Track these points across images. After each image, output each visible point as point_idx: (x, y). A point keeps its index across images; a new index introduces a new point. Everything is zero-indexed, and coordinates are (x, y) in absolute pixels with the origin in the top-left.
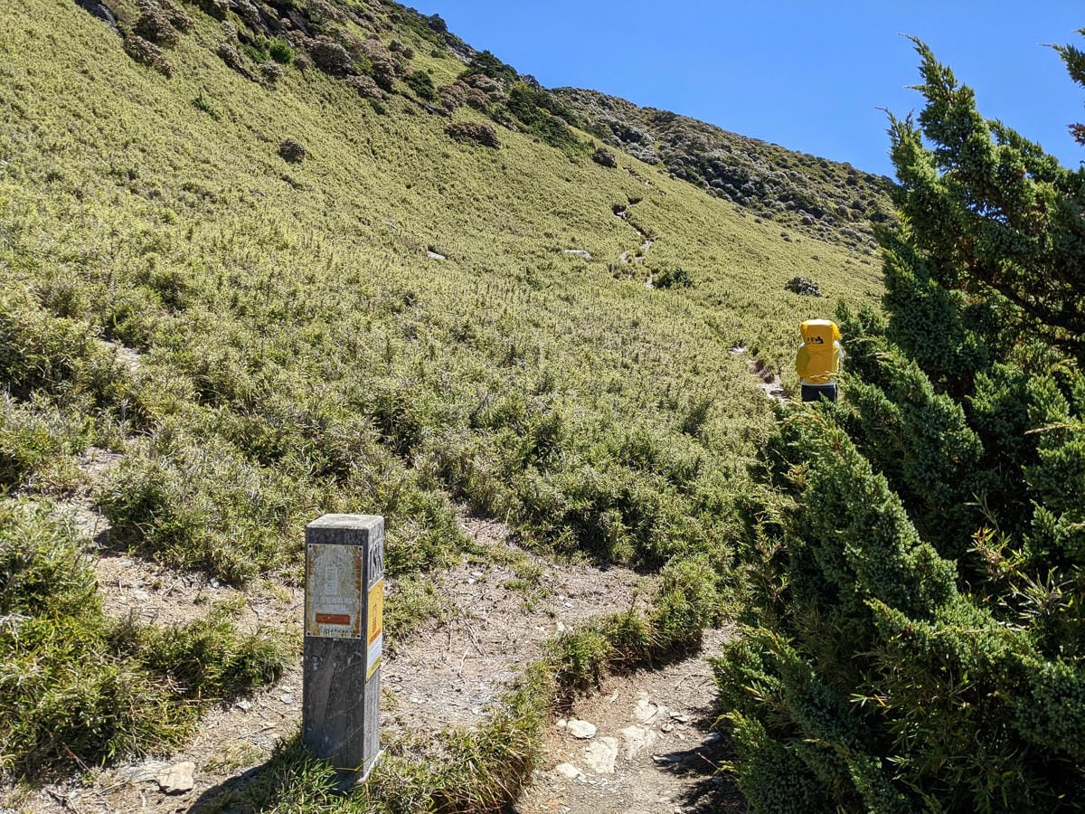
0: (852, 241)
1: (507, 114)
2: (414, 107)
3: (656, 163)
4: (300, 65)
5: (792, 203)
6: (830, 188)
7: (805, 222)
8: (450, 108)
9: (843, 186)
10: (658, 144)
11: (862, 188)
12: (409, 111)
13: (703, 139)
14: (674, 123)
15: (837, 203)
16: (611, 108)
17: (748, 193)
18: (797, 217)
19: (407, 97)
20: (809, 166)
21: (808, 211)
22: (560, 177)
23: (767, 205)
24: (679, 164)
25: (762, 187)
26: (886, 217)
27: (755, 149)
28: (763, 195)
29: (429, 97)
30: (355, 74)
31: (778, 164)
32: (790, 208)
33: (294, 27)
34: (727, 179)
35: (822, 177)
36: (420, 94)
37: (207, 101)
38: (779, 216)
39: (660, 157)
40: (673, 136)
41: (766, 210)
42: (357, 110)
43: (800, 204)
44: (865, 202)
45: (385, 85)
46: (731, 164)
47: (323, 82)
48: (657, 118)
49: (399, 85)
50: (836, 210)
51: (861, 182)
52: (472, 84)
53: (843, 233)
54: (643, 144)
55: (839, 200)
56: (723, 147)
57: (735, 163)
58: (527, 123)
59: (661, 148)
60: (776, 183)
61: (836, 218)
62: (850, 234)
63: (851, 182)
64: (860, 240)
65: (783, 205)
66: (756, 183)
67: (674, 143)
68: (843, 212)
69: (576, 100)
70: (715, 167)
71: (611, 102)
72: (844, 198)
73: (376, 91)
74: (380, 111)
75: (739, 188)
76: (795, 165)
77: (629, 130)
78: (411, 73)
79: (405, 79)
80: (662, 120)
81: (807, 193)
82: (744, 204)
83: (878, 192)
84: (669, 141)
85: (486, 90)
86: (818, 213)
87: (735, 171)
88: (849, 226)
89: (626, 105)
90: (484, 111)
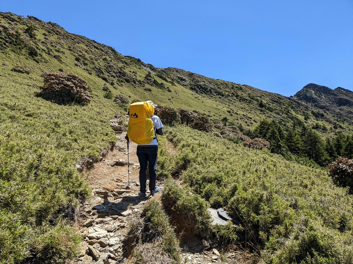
0: (230, 101)
1: (153, 84)
2: (139, 86)
3: (188, 86)
4: (124, 82)
5: (217, 93)
6: (227, 90)
7: (220, 98)
8: (144, 85)
9: (230, 89)
10: (189, 81)
11: (235, 89)
12: (139, 87)
13: (199, 80)
14: (193, 76)
15: (228, 93)
16: (179, 72)
17: (208, 92)
18: (218, 96)
19: (138, 84)
20: (223, 85)
21: (221, 95)
22: (161, 95)
23: (212, 94)
24: (193, 86)
25: (211, 90)
26: (239, 96)
27: (211, 81)
28: (211, 92)
29: (141, 84)
30: (131, 82)
31: (216, 85)
32: (217, 95)
33: (122, 76)
34: (203, 89)
35: (226, 87)
36: (140, 84)
37: (122, 92)
38: (214, 97)
39: (189, 84)
40: (192, 79)
41: (212, 95)
42: (132, 88)
43: (219, 94)
44: (235, 92)
45: (135, 83)
46: (204, 86)
47: (127, 84)
48: (190, 74)
49: (137, 82)
50: (227, 95)
51: (235, 88)
52: (147, 79)
53: (228, 100)
54: (186, 81)
55: (229, 92)
56: (203, 81)
57: (205, 85)
58: (157, 85)
59: (190, 82)
60: (214, 89)
61: (227, 96)
62: (230, 100)
63: (232, 88)
64: (232, 101)
65: (215, 94)
66: (209, 90)
67: (192, 81)
68: (229, 95)
69: (171, 71)
70: (201, 86)
71: (179, 71)
72: (230, 92)
73: (134, 84)
74: (135, 88)
75: (206, 91)
76: (220, 85)
77: (182, 78)
78: (138, 80)
79: (137, 81)
80: (191, 75)
81: (221, 91)
82: (207, 94)
83: (238, 90)
84: (191, 80)
85: (149, 80)
86: (223, 96)
87: (205, 87)
88: (230, 98)
89: (183, 71)
90: (149, 84)
